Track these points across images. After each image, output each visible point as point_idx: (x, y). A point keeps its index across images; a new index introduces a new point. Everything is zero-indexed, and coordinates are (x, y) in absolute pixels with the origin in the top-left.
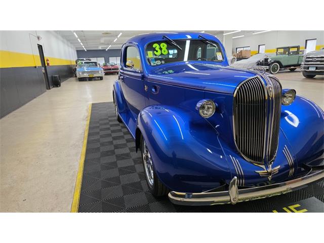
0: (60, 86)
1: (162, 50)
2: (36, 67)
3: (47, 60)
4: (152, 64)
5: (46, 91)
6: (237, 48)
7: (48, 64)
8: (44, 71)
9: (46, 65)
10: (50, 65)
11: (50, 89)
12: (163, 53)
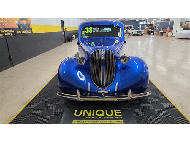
0: (71, 42)
1: (90, 31)
2: (58, 32)
3: (66, 28)
4: (83, 37)
5: (63, 44)
6: (186, 22)
7: (66, 30)
8: (63, 34)
9: (65, 31)
10: (67, 30)
11: (66, 43)
12: (90, 32)
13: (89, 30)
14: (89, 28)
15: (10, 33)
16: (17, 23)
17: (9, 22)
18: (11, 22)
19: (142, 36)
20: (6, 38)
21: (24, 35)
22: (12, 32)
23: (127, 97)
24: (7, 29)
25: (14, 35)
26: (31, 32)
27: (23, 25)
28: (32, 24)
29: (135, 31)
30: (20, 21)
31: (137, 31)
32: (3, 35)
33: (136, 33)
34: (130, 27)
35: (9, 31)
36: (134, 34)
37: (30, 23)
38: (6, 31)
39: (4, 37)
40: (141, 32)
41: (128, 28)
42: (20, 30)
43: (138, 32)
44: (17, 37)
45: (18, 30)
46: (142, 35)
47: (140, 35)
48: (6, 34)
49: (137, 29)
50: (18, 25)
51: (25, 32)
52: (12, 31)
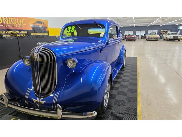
13: (71, 29)
14: (71, 27)
15: (23, 34)
16: (32, 26)
17: (23, 24)
18: (25, 25)
19: (179, 42)
20: (18, 39)
21: (39, 37)
22: (25, 34)
23: (56, 113)
24: (20, 31)
25: (28, 37)
26: (47, 34)
27: (39, 28)
28: (48, 27)
29: (170, 36)
30: (36, 24)
31: (172, 36)
32: (15, 36)
33: (172, 38)
34: (166, 32)
35: (22, 32)
36: (169, 39)
37: (47, 26)
38: (18, 32)
39: (16, 38)
40: (178, 37)
41: (164, 33)
42: (35, 32)
43: (174, 37)
44: (31, 38)
45: (33, 32)
46: (179, 40)
47: (177, 40)
48: (18, 35)
49: (173, 34)
50: (33, 28)
51: (39, 34)
52: (26, 32)
